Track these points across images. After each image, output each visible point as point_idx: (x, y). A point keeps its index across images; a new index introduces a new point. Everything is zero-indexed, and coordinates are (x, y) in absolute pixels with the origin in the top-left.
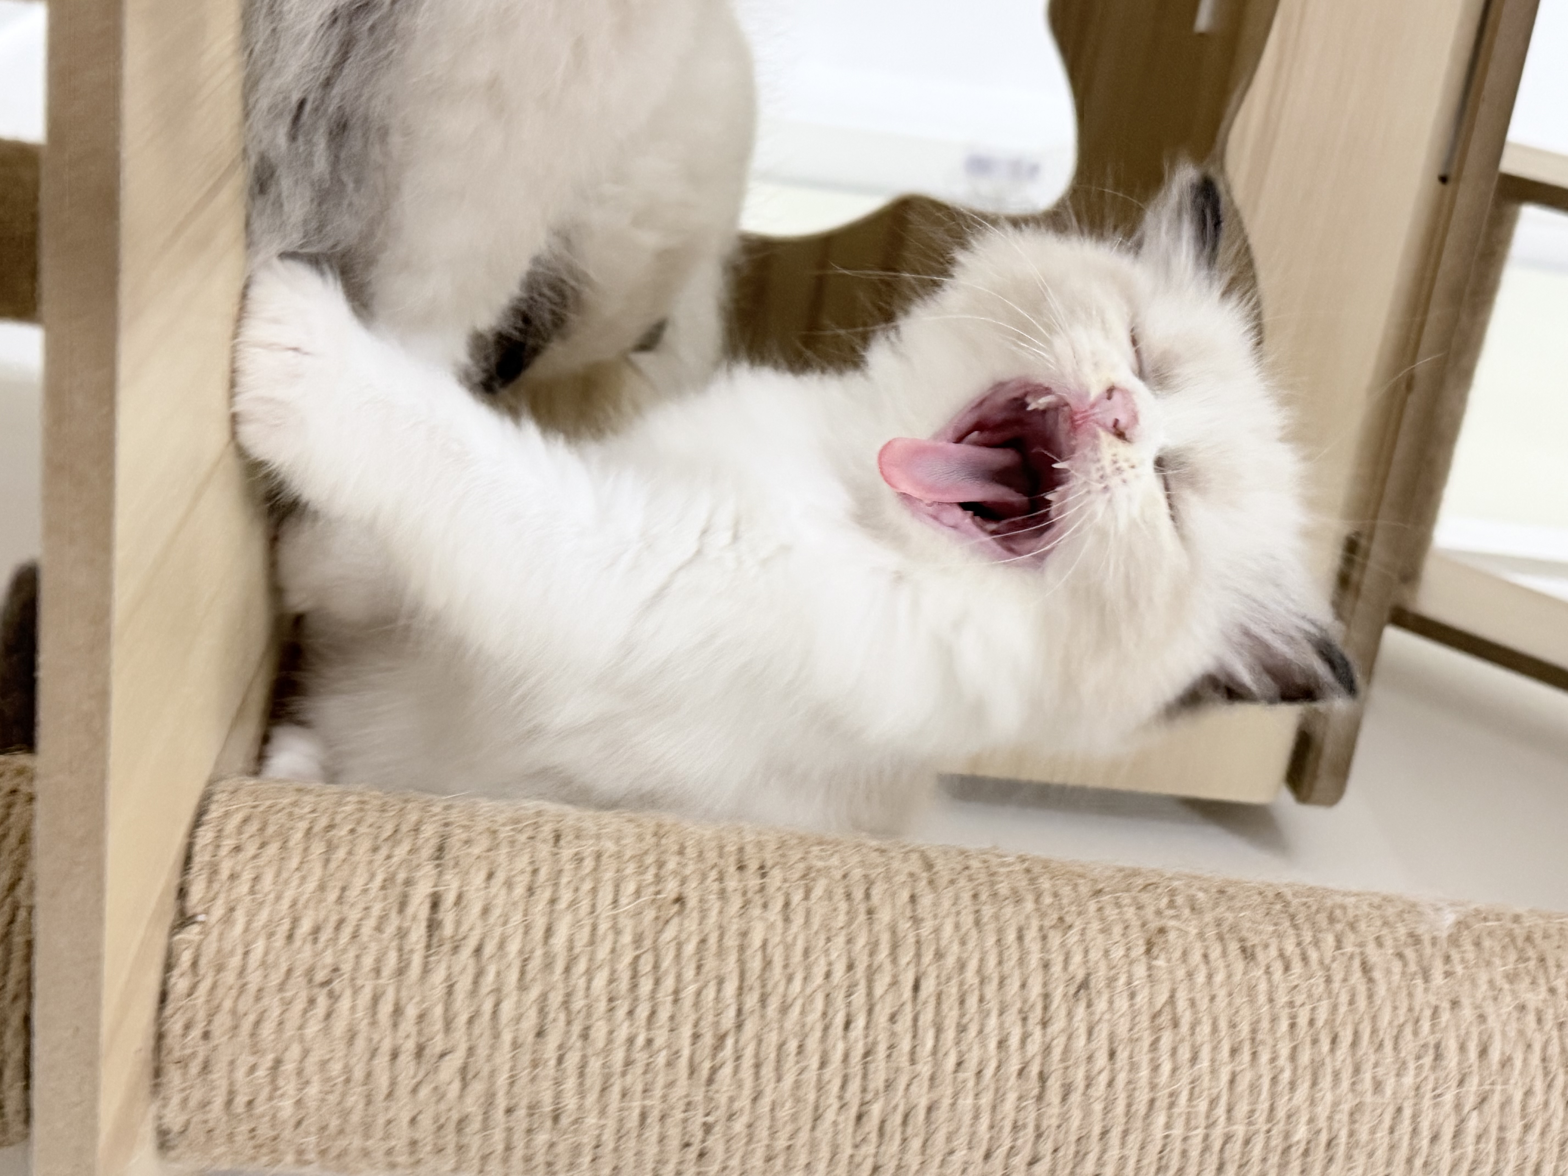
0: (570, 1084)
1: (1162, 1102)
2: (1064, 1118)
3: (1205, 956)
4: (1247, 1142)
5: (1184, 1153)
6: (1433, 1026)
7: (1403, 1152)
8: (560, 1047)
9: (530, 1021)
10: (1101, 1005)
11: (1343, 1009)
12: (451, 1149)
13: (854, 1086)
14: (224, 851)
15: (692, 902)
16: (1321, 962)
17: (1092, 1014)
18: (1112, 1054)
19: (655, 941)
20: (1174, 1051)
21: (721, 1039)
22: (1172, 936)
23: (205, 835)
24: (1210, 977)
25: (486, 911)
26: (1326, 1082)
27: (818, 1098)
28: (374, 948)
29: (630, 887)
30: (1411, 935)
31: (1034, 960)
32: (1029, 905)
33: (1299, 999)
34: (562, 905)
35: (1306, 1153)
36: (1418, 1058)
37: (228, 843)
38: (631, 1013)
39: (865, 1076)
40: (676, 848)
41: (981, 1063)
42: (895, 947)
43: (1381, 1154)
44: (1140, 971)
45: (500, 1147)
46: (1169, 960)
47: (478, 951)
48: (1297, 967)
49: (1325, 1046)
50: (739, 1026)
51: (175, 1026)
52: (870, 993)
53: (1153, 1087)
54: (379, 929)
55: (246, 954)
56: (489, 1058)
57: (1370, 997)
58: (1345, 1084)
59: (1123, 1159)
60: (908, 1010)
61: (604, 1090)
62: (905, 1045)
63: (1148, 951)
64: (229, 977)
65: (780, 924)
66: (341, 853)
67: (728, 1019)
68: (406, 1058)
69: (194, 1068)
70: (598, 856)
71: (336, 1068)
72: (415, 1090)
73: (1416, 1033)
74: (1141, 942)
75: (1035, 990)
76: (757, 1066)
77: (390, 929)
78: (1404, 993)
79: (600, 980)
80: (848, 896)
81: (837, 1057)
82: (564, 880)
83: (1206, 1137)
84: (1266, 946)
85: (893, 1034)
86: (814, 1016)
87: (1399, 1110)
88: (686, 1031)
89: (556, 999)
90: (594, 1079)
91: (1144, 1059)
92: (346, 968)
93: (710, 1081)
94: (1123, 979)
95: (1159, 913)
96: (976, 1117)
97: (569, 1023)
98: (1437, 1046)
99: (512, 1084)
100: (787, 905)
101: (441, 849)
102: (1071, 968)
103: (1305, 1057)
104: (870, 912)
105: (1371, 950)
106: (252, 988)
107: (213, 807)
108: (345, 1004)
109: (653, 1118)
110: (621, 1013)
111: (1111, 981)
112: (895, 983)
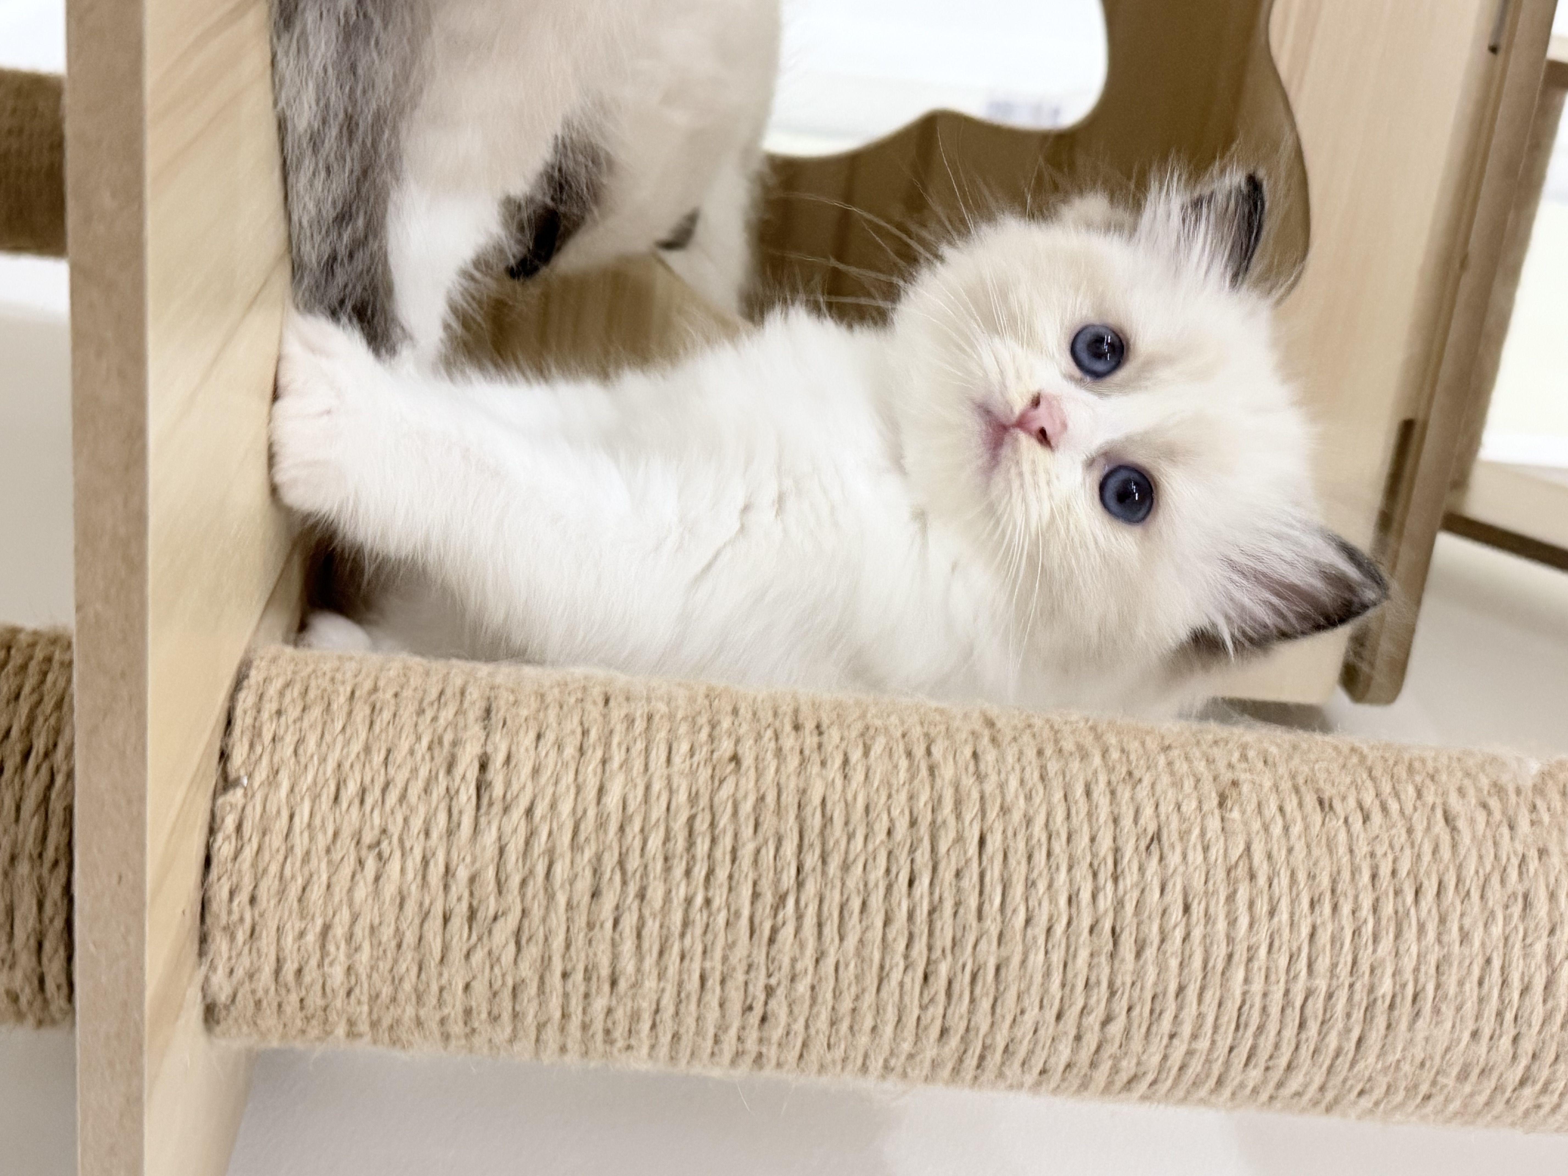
0: (628, 946)
1: (1240, 956)
2: (1139, 975)
3: (1281, 809)
4: (1330, 996)
5: (1264, 1009)
6: (1520, 873)
7: (1494, 1003)
8: (617, 907)
9: (584, 885)
10: (1174, 859)
11: (1427, 857)
12: (506, 1016)
13: (920, 946)
14: (265, 715)
15: (748, 761)
16: (1402, 812)
17: (1166, 867)
18: (1187, 909)
19: (711, 800)
20: (1251, 905)
21: (782, 899)
22: (1245, 788)
23: (246, 700)
24: (1286, 829)
25: (536, 771)
26: (1410, 933)
27: (883, 959)
28: (422, 810)
29: (684, 747)
30: (1495, 784)
31: (1104, 813)
32: (1097, 760)
33: (1379, 851)
34: (615, 764)
35: (1392, 1007)
36: (1507, 907)
37: (269, 708)
38: (688, 873)
39: (931, 934)
40: (729, 708)
41: (1050, 919)
42: (958, 804)
43: (1470, 1007)
44: (1214, 824)
45: (557, 1015)
46: (1243, 813)
47: (529, 812)
48: (1377, 817)
49: (1410, 898)
50: (800, 885)
51: (220, 892)
52: (933, 850)
53: (1230, 940)
54: (426, 790)
55: (292, 817)
56: (544, 920)
57: (1454, 846)
58: (1431, 935)
59: (1200, 1016)
60: (975, 868)
61: (661, 953)
62: (973, 902)
63: (1221, 804)
64: (276, 840)
65: (839, 782)
66: (386, 715)
67: (789, 878)
68: (458, 922)
69: (241, 936)
70: (650, 718)
71: (387, 933)
72: (468, 956)
73: (1503, 882)
74: (1214, 794)
75: (1105, 844)
76: (820, 925)
77: (438, 791)
78: (1490, 843)
79: (655, 842)
80: (909, 754)
81: (901, 915)
82: (615, 740)
83: (1287, 992)
84: (1344, 798)
85: (959, 889)
86: (877, 873)
87: (1488, 961)
88: (746, 892)
89: (610, 861)
90: (652, 943)
91: (1220, 911)
92: (395, 830)
93: (772, 941)
94: (1196, 832)
95: (1230, 766)
96: (1047, 974)
97: (624, 883)
98: (1526, 897)
99: (568, 946)
100: (846, 762)
101: (488, 711)
102: (1142, 822)
103: (1388, 909)
104: (932, 770)
105: (1454, 800)
106: (299, 852)
107: (253, 673)
108: (395, 866)
109: (713, 982)
110: (678, 871)
111: (1184, 835)
112: (960, 839)
